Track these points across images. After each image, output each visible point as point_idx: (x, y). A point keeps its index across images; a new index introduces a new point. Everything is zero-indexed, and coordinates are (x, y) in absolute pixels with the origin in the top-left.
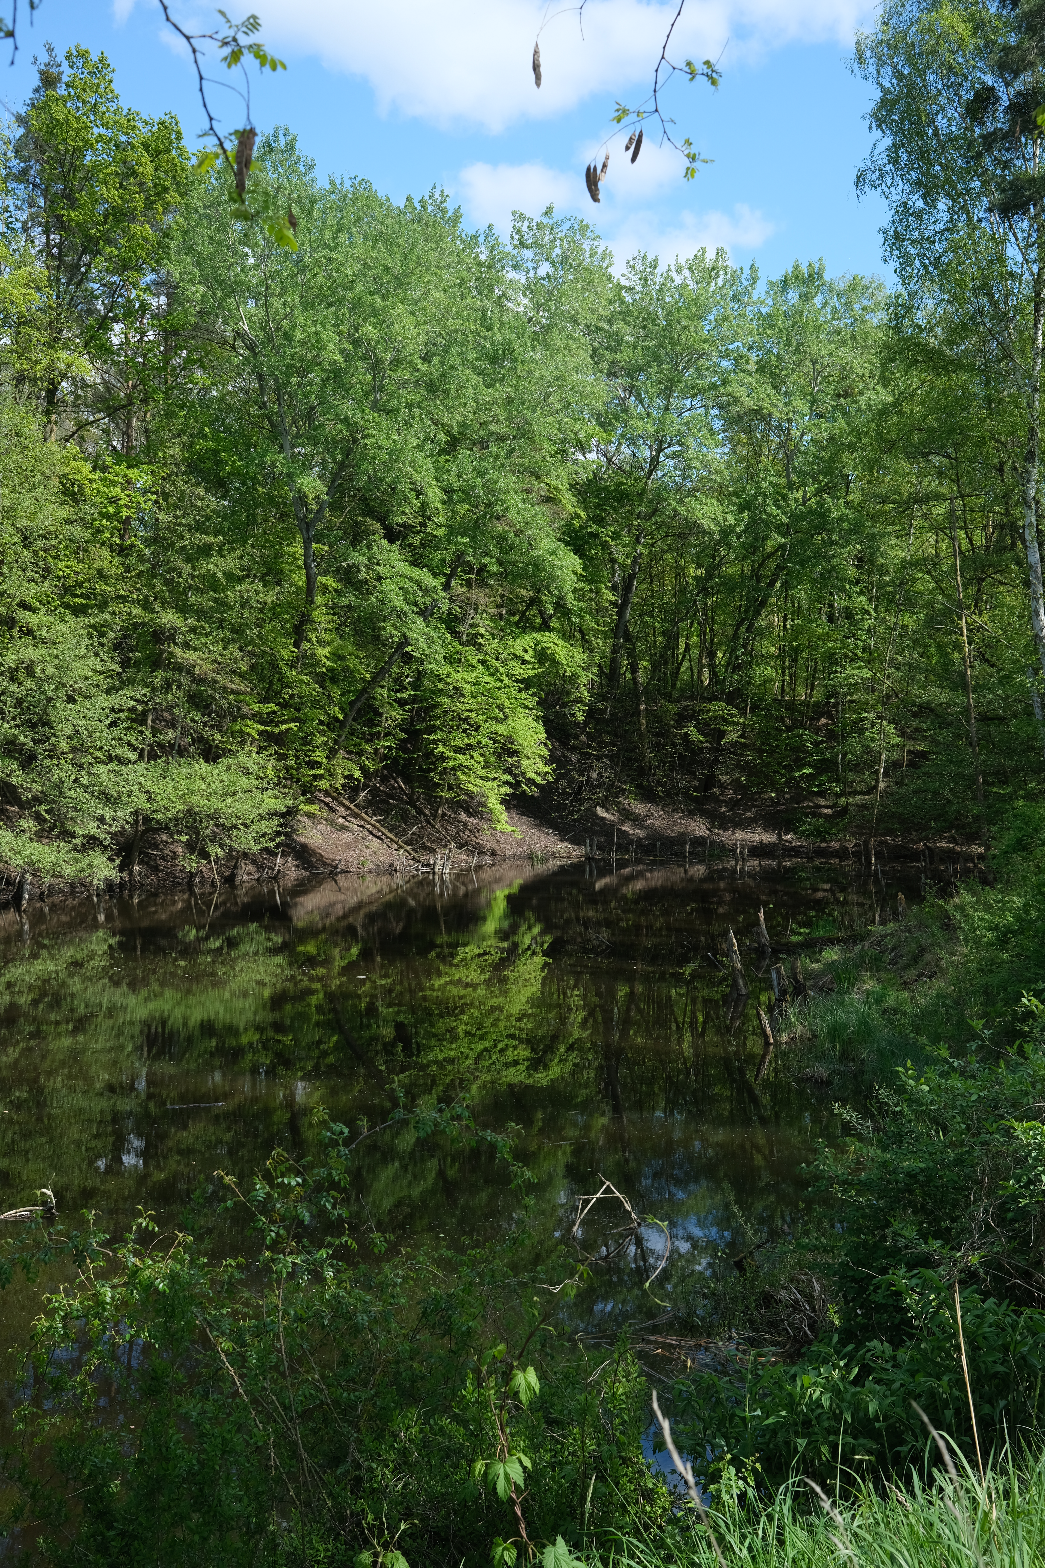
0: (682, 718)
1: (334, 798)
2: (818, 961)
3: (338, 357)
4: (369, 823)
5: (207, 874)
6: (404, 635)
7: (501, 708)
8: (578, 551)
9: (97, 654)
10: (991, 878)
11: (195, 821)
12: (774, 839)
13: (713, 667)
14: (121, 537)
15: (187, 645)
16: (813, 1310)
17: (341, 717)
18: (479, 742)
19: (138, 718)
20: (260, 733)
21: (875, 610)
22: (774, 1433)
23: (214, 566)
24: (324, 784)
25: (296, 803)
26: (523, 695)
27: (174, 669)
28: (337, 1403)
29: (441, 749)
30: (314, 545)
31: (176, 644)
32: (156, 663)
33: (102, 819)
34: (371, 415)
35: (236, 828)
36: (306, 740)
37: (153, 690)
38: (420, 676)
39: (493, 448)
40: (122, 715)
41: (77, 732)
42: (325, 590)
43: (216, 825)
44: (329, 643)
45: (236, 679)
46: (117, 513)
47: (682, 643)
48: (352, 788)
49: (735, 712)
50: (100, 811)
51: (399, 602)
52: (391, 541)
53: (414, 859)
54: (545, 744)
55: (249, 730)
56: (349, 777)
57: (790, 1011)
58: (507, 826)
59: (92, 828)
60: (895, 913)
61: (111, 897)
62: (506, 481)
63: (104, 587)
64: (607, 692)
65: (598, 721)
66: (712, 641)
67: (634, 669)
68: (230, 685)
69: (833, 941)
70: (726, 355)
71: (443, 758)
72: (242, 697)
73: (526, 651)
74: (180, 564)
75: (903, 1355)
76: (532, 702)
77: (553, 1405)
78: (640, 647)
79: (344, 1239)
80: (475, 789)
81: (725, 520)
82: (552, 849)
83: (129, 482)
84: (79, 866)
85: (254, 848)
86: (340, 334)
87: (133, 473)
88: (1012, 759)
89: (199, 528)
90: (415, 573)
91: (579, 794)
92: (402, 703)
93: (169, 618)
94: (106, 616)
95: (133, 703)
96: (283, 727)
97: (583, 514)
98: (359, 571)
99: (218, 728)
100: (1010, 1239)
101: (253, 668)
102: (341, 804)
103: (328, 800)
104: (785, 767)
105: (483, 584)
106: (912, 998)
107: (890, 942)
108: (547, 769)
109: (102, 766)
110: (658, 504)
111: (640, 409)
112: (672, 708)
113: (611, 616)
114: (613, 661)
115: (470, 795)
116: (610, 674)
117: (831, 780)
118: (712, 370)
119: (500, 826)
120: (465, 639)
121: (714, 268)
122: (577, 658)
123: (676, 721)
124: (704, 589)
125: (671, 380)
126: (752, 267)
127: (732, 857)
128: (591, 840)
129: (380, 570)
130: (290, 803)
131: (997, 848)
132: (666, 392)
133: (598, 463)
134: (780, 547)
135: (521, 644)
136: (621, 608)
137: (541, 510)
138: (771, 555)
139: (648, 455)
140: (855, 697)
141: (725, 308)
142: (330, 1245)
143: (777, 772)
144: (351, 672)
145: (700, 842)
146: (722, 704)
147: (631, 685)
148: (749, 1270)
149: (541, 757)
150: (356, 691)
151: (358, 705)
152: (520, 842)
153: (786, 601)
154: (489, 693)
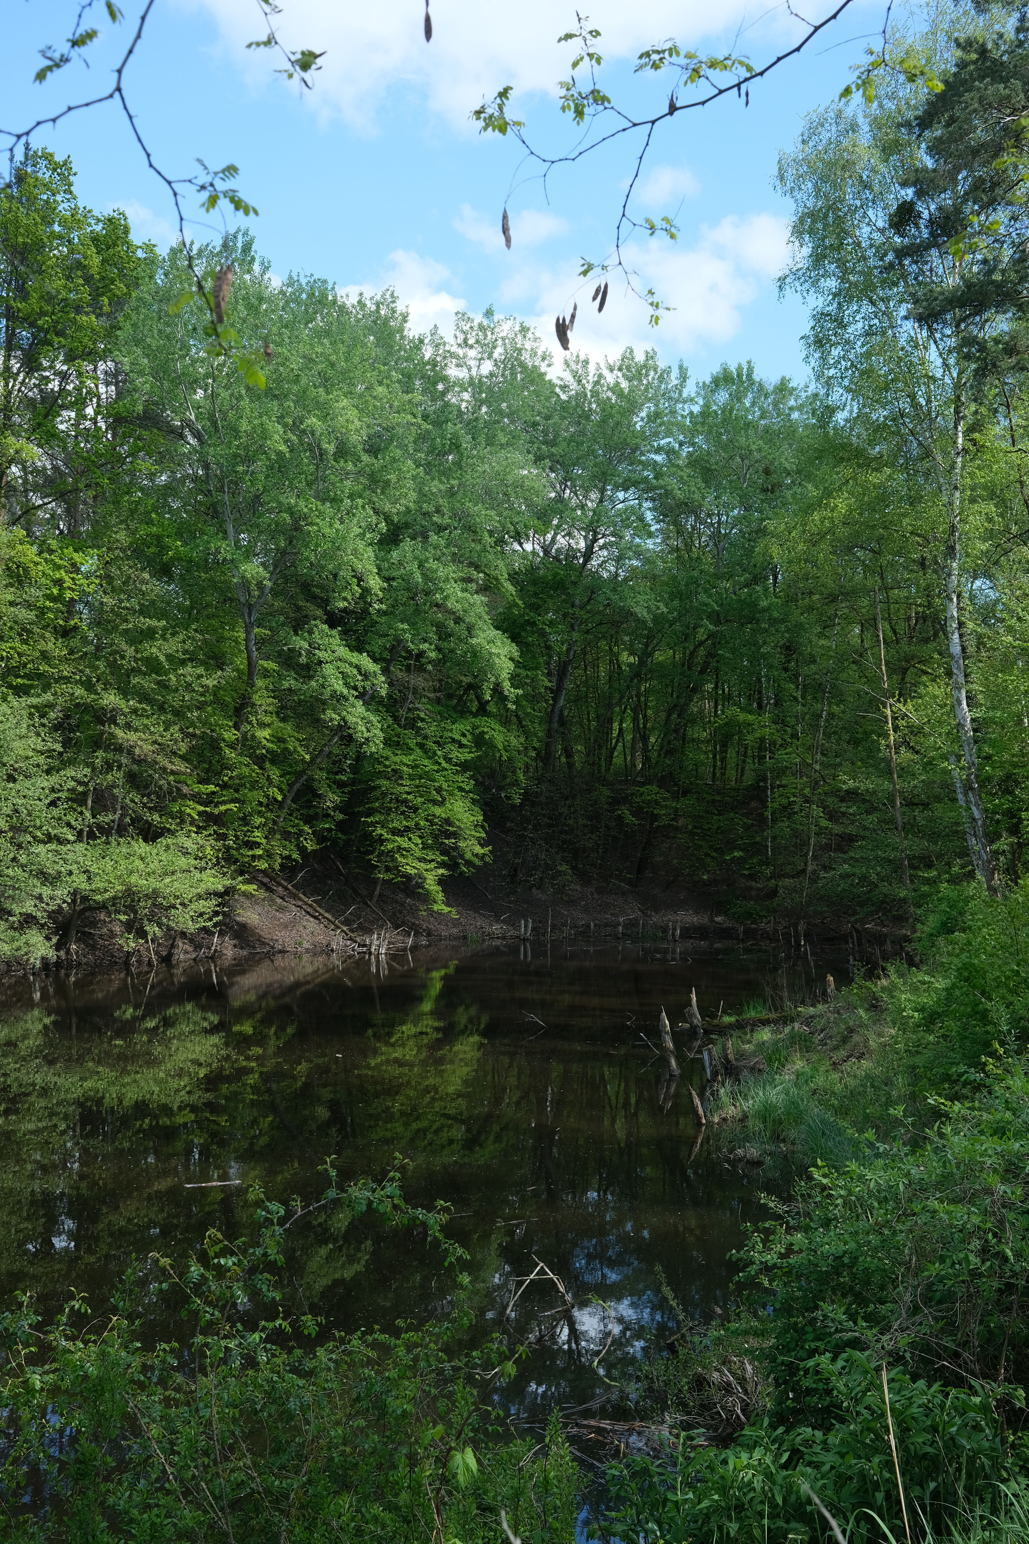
0: (615, 802)
1: (272, 879)
2: (749, 1042)
3: (283, 448)
4: (306, 904)
5: (144, 953)
6: (343, 719)
7: (439, 790)
8: (515, 638)
9: (38, 734)
10: (917, 959)
11: (133, 901)
12: (705, 920)
13: (645, 750)
14: (66, 620)
15: (128, 726)
16: (746, 1392)
17: (280, 798)
18: (417, 824)
19: (78, 799)
20: (200, 814)
21: (803, 697)
22: (707, 1516)
23: (158, 649)
24: (263, 865)
25: (234, 883)
26: (460, 779)
27: (115, 750)
28: (268, 1491)
29: (379, 831)
30: (256, 630)
31: (116, 724)
32: (97, 743)
33: (40, 898)
34: (314, 504)
35: (173, 906)
36: (245, 820)
37: (93, 770)
38: (360, 757)
39: (433, 538)
40: (63, 795)
41: (16, 811)
42: (266, 674)
43: (154, 905)
44: (269, 725)
45: (176, 760)
46: (60, 595)
47: (616, 725)
48: (289, 868)
49: (667, 795)
50: (38, 890)
51: (339, 686)
52: (332, 626)
53: (351, 939)
54: (483, 827)
55: (188, 811)
56: (288, 858)
57: (722, 1091)
58: (443, 907)
59: (29, 907)
60: (824, 993)
61: (47, 976)
62: (445, 571)
63: (47, 668)
64: (543, 776)
65: (534, 804)
66: (645, 726)
67: (569, 754)
68: (170, 766)
69: (765, 1023)
70: (658, 450)
71: (381, 841)
72: (183, 778)
73: (464, 735)
74: (124, 646)
75: (834, 1439)
76: (470, 784)
77: (486, 1492)
78: (576, 730)
79: (278, 1322)
80: (413, 872)
81: (658, 608)
82: (488, 929)
83: (74, 565)
84: (16, 944)
85: (192, 927)
86: (285, 425)
87: (77, 557)
88: (936, 843)
89: (143, 612)
90: (356, 657)
91: (515, 876)
92: (341, 785)
93: (111, 699)
94: (48, 697)
95: (73, 783)
96: (223, 808)
97: (520, 602)
98: (300, 655)
99: (160, 809)
100: (935, 1319)
101: (192, 749)
102: (279, 884)
103: (266, 880)
104: (716, 850)
105: (421, 669)
106: (841, 1079)
107: (820, 1023)
108: (485, 850)
109: (41, 846)
110: (593, 592)
111: (574, 502)
112: (606, 791)
113: (546, 701)
114: (548, 745)
115: (408, 877)
116: (545, 756)
117: (761, 863)
118: (645, 465)
119: (436, 907)
120: (403, 722)
121: (645, 366)
122: (514, 742)
123: (609, 804)
124: (637, 675)
125: (604, 474)
126: (681, 367)
127: (664, 939)
128: (526, 921)
129: (321, 654)
130: (228, 882)
131: (923, 930)
132: (600, 485)
133: (534, 553)
134: (711, 635)
135: (458, 729)
136: (556, 692)
137: (479, 599)
138: (701, 643)
139: (582, 544)
140: (784, 782)
141: (656, 405)
142: (264, 1329)
143: (709, 855)
144: (291, 754)
145: (633, 924)
146: (655, 788)
147: (566, 769)
148: (682, 1351)
149: (478, 839)
150: (296, 772)
151: (297, 786)
152: (456, 923)
153: (716, 687)
154: (427, 776)
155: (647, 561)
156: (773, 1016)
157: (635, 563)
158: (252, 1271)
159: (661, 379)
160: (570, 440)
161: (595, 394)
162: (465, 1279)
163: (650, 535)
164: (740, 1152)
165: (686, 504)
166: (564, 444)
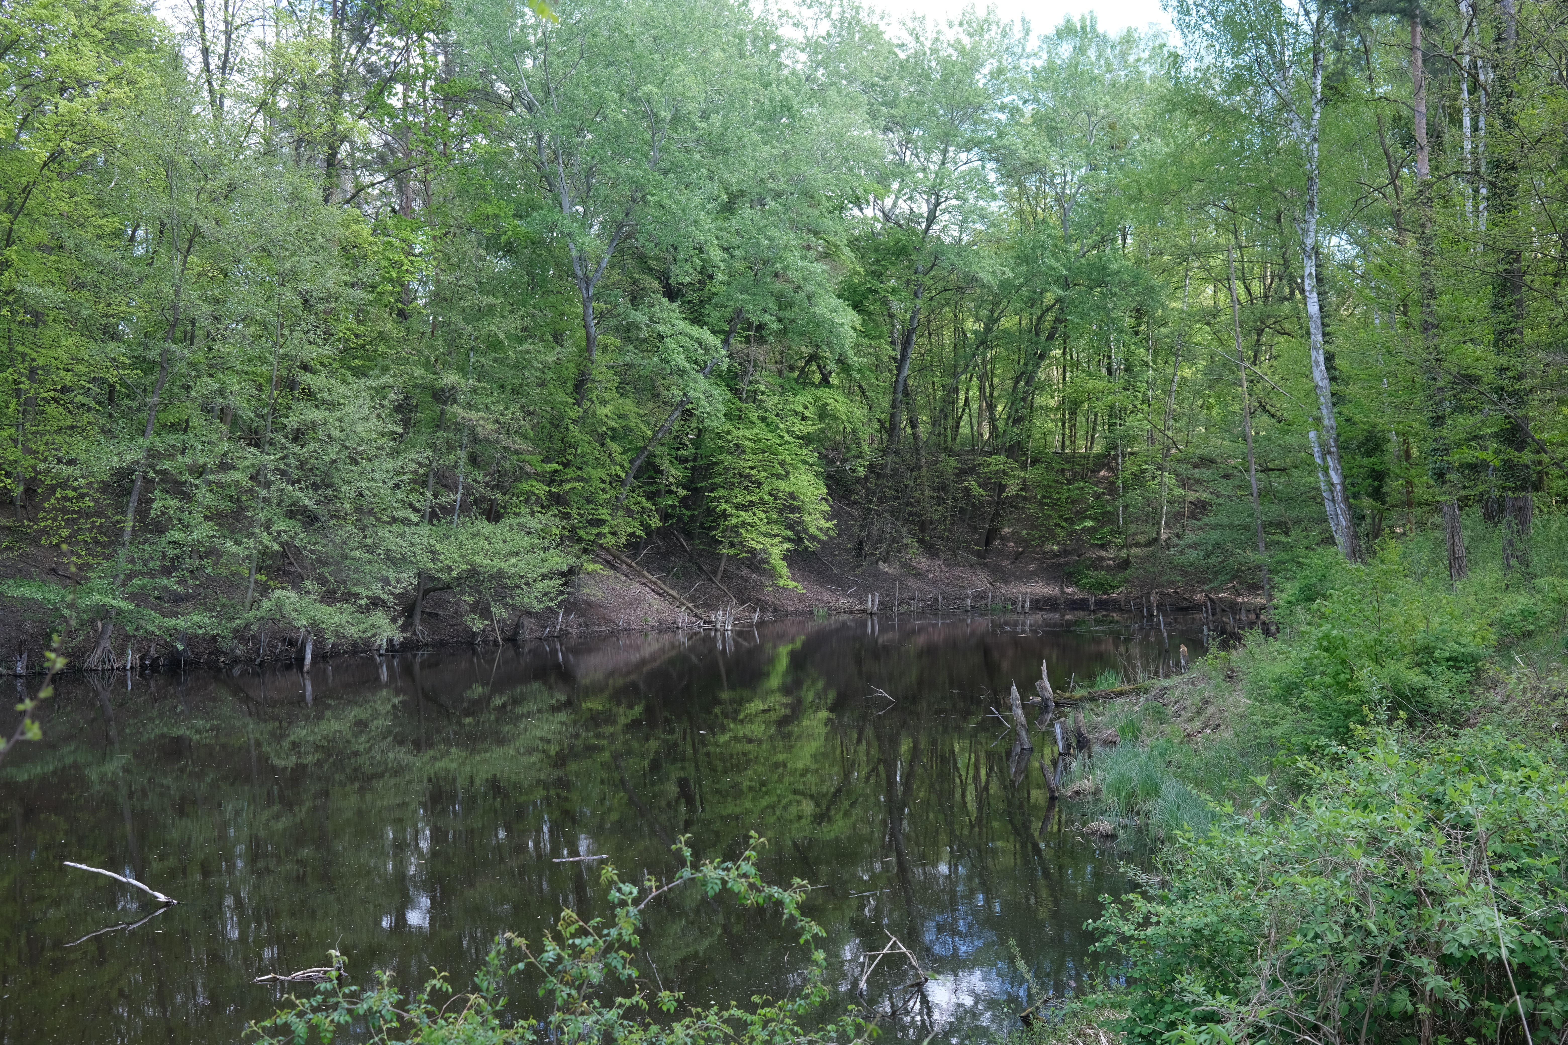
0: (962, 473)
1: (616, 557)
2: (1102, 715)
3: (620, 116)
4: (650, 581)
5: (490, 634)
6: (686, 394)
7: (782, 464)
8: (857, 306)
9: (379, 417)
10: (1273, 628)
11: (477, 581)
12: (1056, 592)
13: (993, 420)
15: (470, 406)
17: (623, 475)
18: (761, 499)
19: (420, 481)
20: (545, 493)
21: (1154, 362)
23: (496, 327)
24: (608, 543)
25: (578, 562)
26: (804, 452)
27: (456, 430)
29: (723, 506)
30: (594, 304)
31: (457, 404)
32: (439, 424)
33: (386, 581)
34: (650, 174)
35: (518, 587)
36: (589, 499)
37: (435, 451)
38: (701, 432)
39: (771, 204)
40: (406, 478)
41: (361, 494)
42: (605, 349)
43: (499, 585)
44: (609, 402)
45: (518, 439)
47: (962, 395)
48: (633, 545)
49: (1015, 465)
50: (384, 573)
51: (680, 359)
52: (671, 300)
53: (696, 616)
54: (826, 501)
55: (534, 490)
56: (632, 535)
57: (1074, 765)
58: (789, 582)
59: (376, 589)
62: (785, 238)
63: (385, 349)
64: (888, 447)
65: (879, 476)
66: (991, 394)
67: (914, 425)
68: (512, 446)
69: (1117, 695)
70: (1002, 108)
71: (725, 515)
72: (525, 457)
73: (806, 408)
74: (461, 324)
76: (813, 458)
78: (920, 400)
79: (635, 999)
80: (758, 547)
81: (1004, 273)
82: (834, 604)
83: (410, 246)
84: (363, 627)
85: (537, 607)
88: (1292, 509)
89: (480, 289)
90: (695, 331)
91: (860, 549)
92: (683, 460)
93: (450, 379)
94: (387, 378)
95: (415, 466)
96: (567, 487)
97: (861, 270)
98: (640, 329)
100: (1297, 993)
101: (533, 428)
102: (623, 562)
103: (611, 558)
104: (1066, 520)
105: (762, 340)
106: (1197, 752)
107: (1173, 695)
108: (829, 524)
110: (936, 258)
111: (916, 163)
112: (953, 462)
113: (890, 371)
114: (892, 416)
115: (753, 552)
116: (890, 428)
117: (1112, 533)
118: (988, 124)
119: (781, 583)
120: (744, 395)
121: (986, 21)
122: (858, 413)
123: (957, 475)
124: (983, 342)
125: (946, 134)
126: (1023, 20)
127: (1014, 611)
128: (873, 595)
129: (660, 328)
130: (572, 561)
131: (1280, 598)
132: (942, 147)
133: (875, 218)
134: (1059, 300)
135: (801, 401)
136: (900, 363)
137: (819, 267)
138: (1050, 308)
139: (924, 209)
140: (1135, 449)
141: (1000, 62)
142: (621, 1005)
143: (1059, 525)
144: (631, 430)
145: (982, 596)
146: (1003, 458)
147: (911, 440)
148: (1036, 1025)
149: (823, 513)
150: (637, 448)
151: (638, 463)
152: (802, 598)
153: (1064, 353)
154: (769, 449)
155: (993, 224)
156: (1127, 687)
157: (979, 226)
158: (609, 948)
159: (1004, 34)
160: (909, 101)
161: (934, 51)
162: (820, 955)
163: (995, 197)
164: (1093, 825)
165: (1031, 164)
166: (903, 105)
